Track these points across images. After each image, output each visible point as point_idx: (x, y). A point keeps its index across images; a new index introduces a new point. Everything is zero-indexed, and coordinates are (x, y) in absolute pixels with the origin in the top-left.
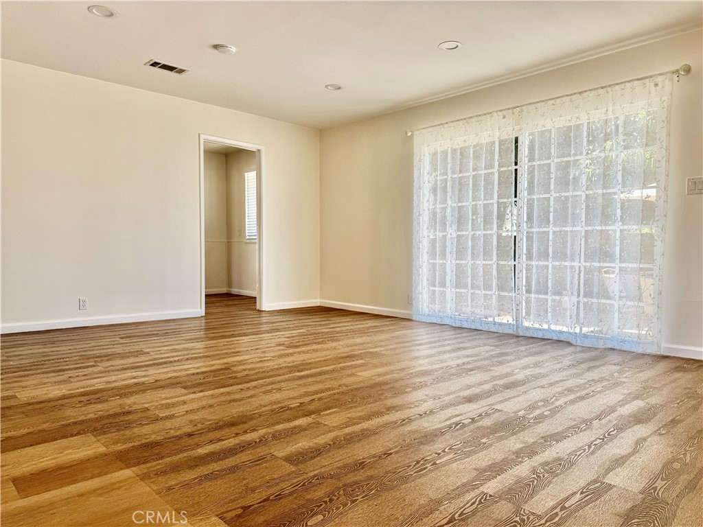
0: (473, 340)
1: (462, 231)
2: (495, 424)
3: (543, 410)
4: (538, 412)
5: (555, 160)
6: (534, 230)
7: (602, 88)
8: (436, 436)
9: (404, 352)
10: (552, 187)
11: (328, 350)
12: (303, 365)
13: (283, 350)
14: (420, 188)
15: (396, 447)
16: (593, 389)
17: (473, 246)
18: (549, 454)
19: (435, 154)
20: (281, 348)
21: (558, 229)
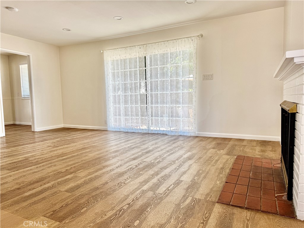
0: (133, 136)
1: (126, 93)
2: (144, 166)
3: (160, 159)
4: (158, 160)
5: (160, 66)
6: (153, 93)
7: (175, 40)
8: (124, 174)
9: (106, 144)
10: (159, 77)
11: (72, 147)
12: (63, 154)
13: (51, 149)
14: (108, 75)
15: (109, 180)
16: (175, 150)
17: (131, 99)
18: (162, 174)
19: (113, 61)
20: (50, 148)
21: (161, 93)
